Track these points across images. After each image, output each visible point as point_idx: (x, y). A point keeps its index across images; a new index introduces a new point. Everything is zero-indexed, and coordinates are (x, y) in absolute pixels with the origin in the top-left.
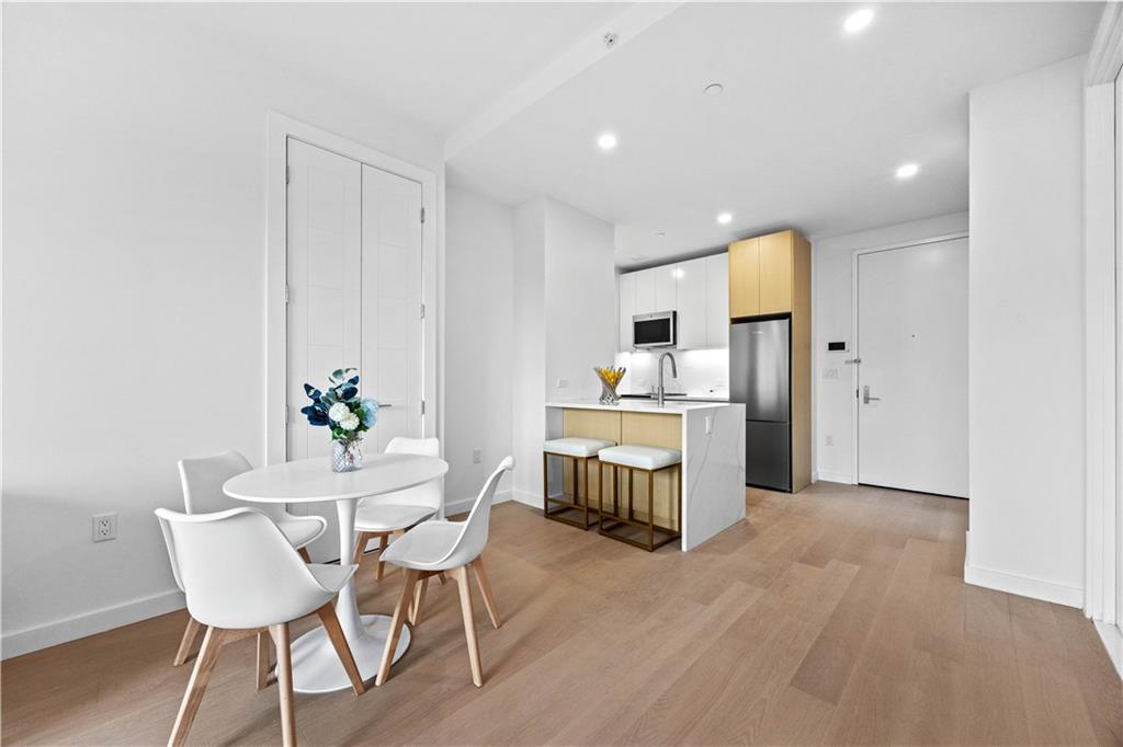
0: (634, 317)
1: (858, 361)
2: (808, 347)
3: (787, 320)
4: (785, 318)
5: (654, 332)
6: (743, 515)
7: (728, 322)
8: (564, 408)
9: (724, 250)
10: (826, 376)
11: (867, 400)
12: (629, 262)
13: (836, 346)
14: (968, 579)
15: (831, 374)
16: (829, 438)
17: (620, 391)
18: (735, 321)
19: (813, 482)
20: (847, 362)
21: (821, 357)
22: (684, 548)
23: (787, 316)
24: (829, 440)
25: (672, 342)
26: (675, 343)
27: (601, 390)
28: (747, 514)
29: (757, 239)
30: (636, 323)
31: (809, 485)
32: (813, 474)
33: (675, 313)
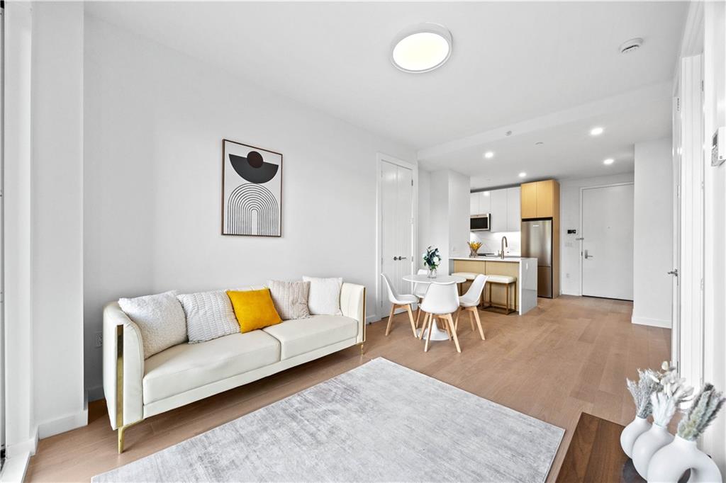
1: (582, 239)
2: (558, 232)
3: (551, 221)
5: (480, 224)
7: (520, 221)
8: (454, 260)
10: (566, 246)
11: (586, 257)
13: (570, 232)
14: (633, 322)
15: (569, 245)
17: (479, 252)
18: (524, 220)
20: (577, 239)
21: (564, 235)
22: (520, 315)
23: (550, 219)
24: (568, 276)
25: (488, 229)
26: (490, 229)
27: (470, 252)
28: (538, 305)
29: (535, 183)
31: (559, 296)
32: (561, 291)
33: (490, 215)
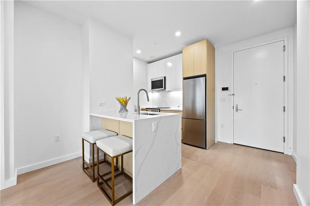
0: (151, 79)
1: (233, 95)
2: (214, 90)
3: (205, 77)
4: (204, 77)
5: (158, 85)
6: (180, 167)
7: (182, 79)
9: (181, 52)
10: (221, 101)
11: (237, 110)
12: (150, 59)
13: (224, 89)
15: (223, 100)
16: (222, 125)
18: (184, 79)
19: (216, 143)
20: (229, 95)
21: (219, 93)
22: (134, 203)
23: (205, 76)
24: (222, 126)
25: (164, 88)
26: (165, 88)
28: (182, 166)
29: (193, 44)
30: (152, 82)
31: (215, 145)
32: (216, 139)
33: (165, 78)
